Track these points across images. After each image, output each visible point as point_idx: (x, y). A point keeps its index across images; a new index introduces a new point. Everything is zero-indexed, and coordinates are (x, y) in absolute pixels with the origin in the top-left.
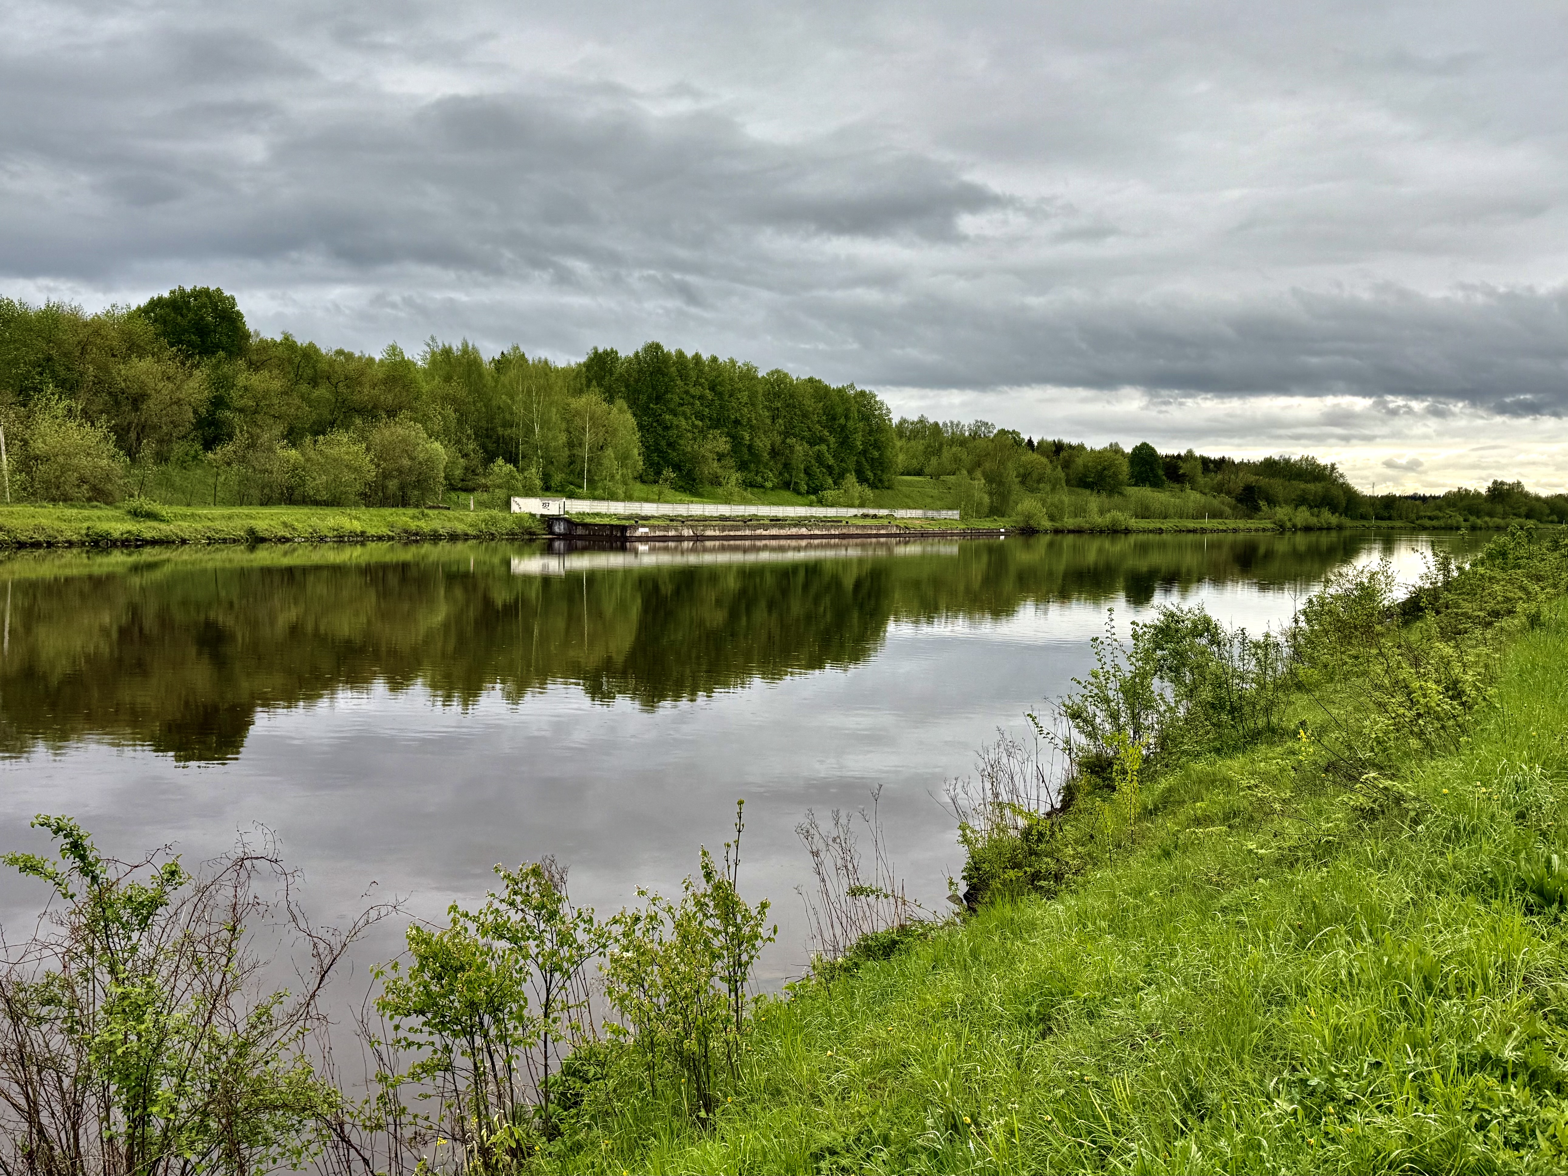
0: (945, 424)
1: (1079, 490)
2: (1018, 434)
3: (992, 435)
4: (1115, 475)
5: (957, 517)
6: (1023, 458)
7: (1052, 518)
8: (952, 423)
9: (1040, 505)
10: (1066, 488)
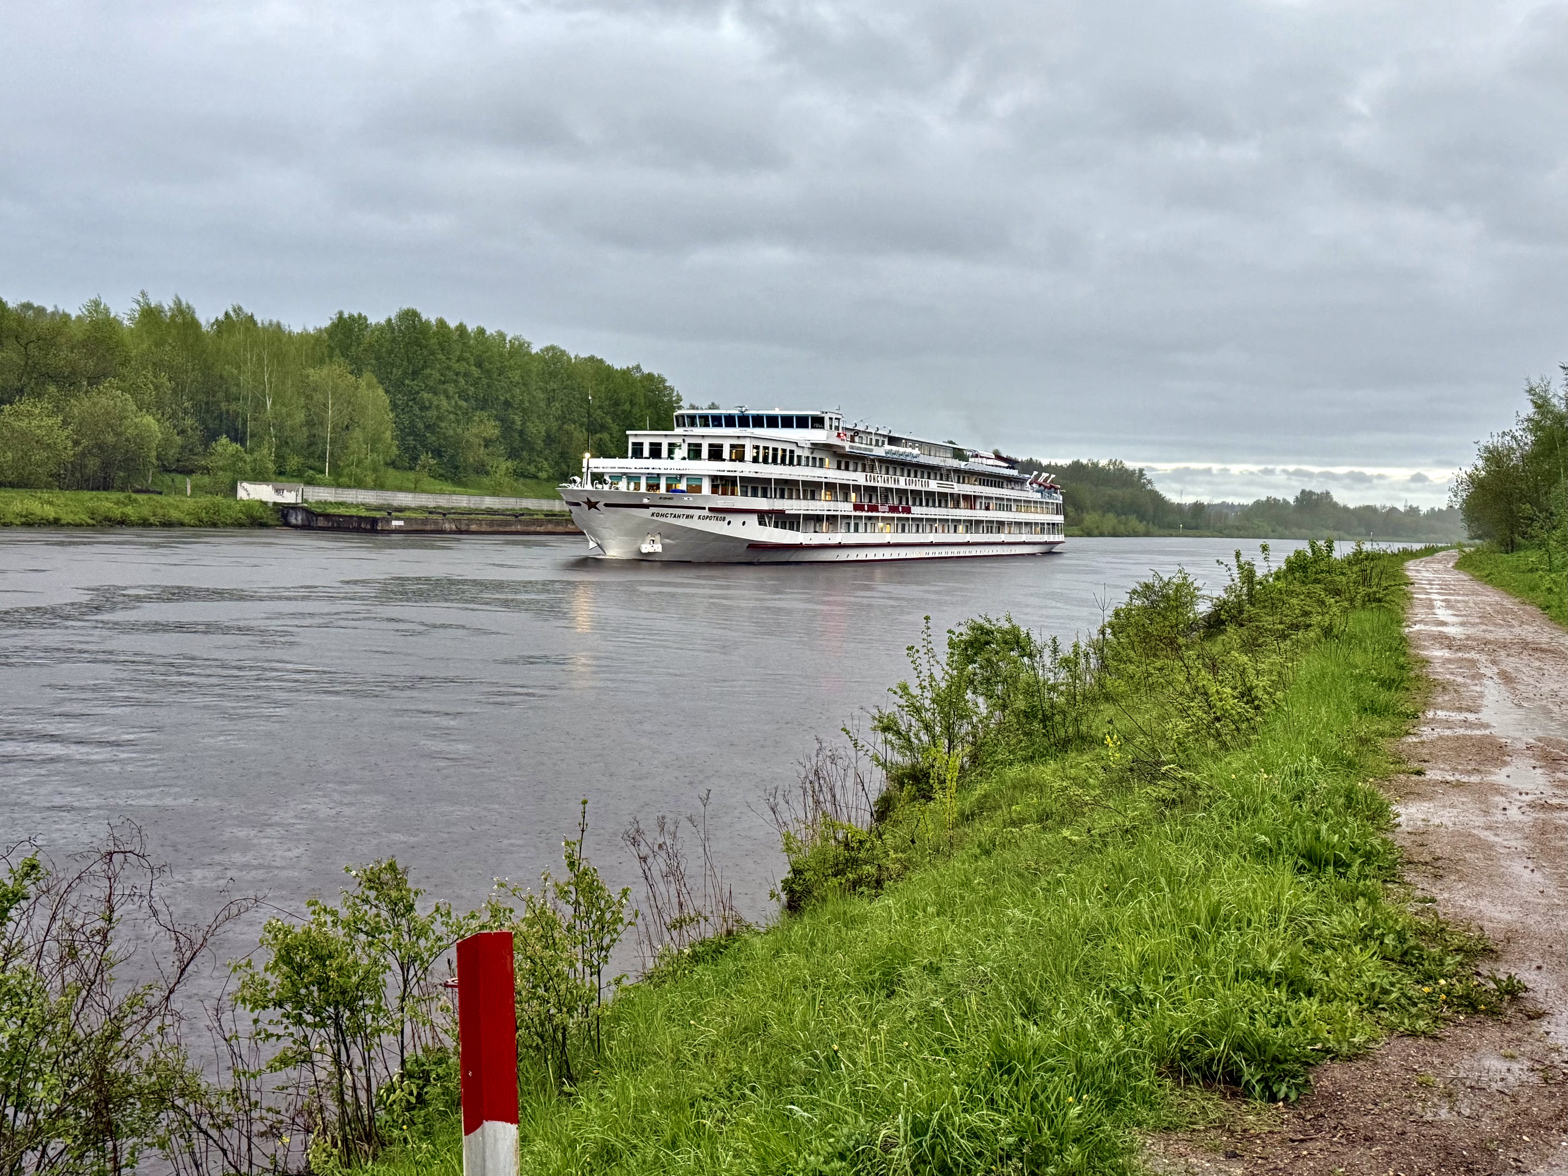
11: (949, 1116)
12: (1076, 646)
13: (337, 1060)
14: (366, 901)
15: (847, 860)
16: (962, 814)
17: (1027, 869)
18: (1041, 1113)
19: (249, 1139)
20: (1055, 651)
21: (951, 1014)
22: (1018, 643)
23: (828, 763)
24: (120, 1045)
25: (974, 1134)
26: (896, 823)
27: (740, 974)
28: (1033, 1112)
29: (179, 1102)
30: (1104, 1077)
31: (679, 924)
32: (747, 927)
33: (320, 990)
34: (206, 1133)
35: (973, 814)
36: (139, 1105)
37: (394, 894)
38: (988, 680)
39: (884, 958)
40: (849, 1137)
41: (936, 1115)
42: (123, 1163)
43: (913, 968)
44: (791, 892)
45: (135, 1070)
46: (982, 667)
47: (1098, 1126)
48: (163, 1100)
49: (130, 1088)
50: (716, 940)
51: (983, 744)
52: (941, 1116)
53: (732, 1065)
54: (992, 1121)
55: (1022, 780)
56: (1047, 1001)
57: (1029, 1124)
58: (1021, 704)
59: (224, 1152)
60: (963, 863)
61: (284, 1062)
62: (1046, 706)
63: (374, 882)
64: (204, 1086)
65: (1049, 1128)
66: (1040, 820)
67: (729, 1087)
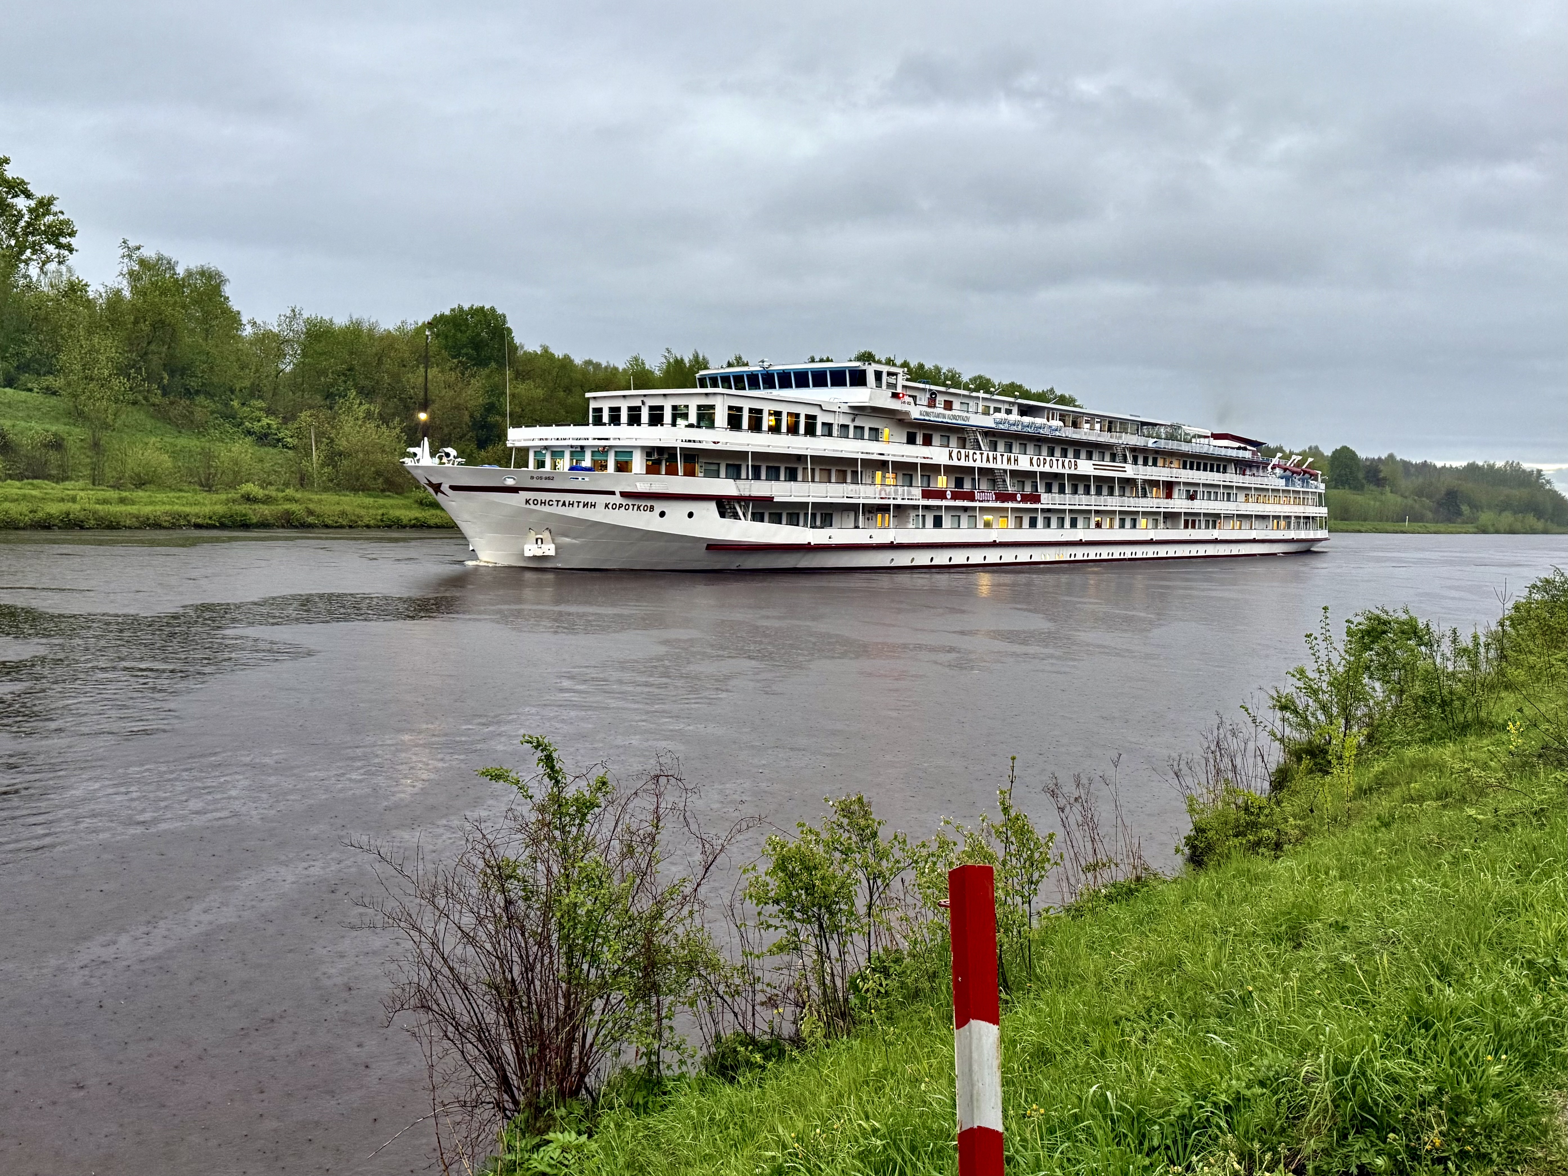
11: (1370, 1061)
12: (1475, 638)
13: (819, 952)
14: (841, 826)
15: (1247, 824)
16: (1360, 788)
17: (1429, 843)
18: (1459, 1067)
19: (753, 1006)
20: (1454, 641)
21: (1360, 969)
22: (1415, 633)
23: (1229, 736)
24: (662, 923)
25: (1393, 1079)
26: (1295, 793)
27: (1152, 915)
28: (1451, 1066)
29: (703, 973)
30: (1523, 1040)
31: (1093, 868)
32: (1155, 875)
33: (807, 894)
34: (722, 998)
35: (1370, 789)
36: (674, 972)
37: (862, 822)
38: (1384, 667)
39: (1289, 913)
40: (1269, 1068)
41: (1357, 1058)
42: (664, 1015)
43: (1319, 925)
44: (1194, 848)
45: (673, 944)
46: (1378, 654)
47: (1517, 1085)
48: (692, 969)
49: (669, 957)
50: (1126, 884)
51: (1379, 726)
52: (1362, 1059)
53: (1150, 993)
54: (1410, 1069)
55: (1420, 759)
56: (1460, 966)
57: (1448, 1075)
58: (1418, 689)
59: (736, 1015)
60: (1363, 833)
61: (781, 949)
62: (1445, 692)
63: (846, 811)
64: (722, 961)
65: (1468, 1082)
66: (1439, 798)
67: (1149, 1011)
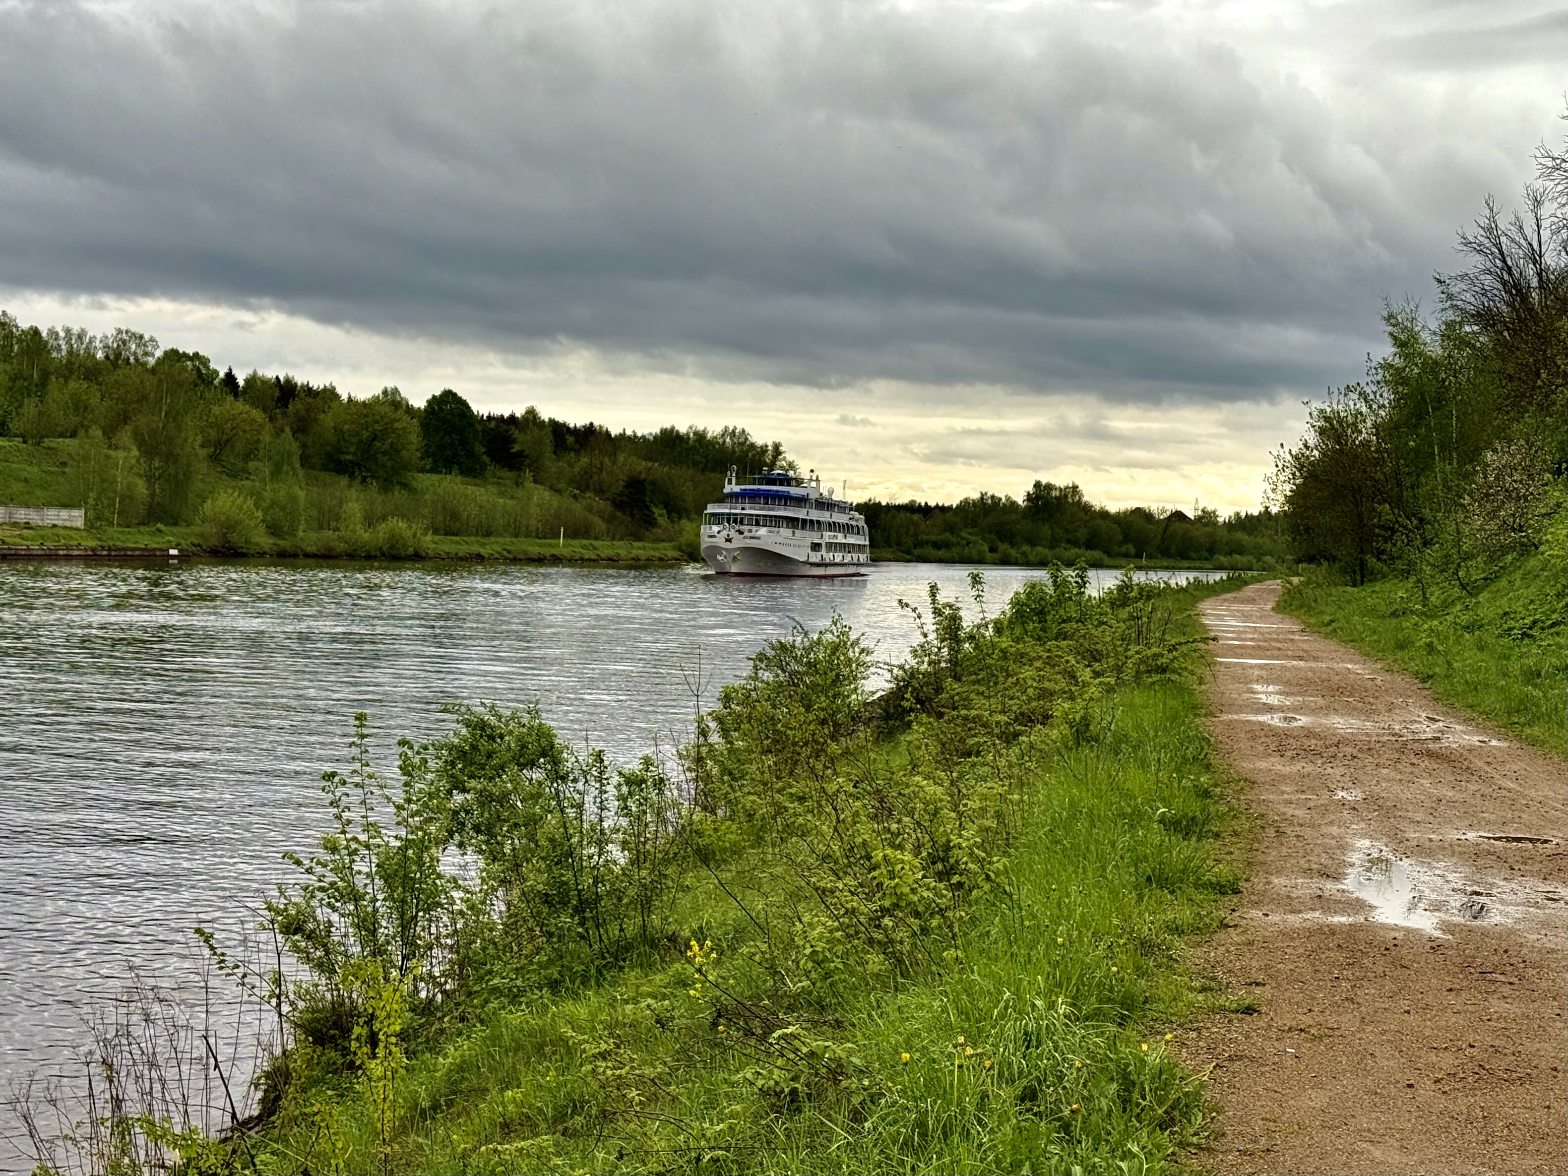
0: (53, 333)
1: (326, 477)
2: (205, 361)
3: (151, 361)
4: (394, 450)
5: (80, 523)
6: (216, 409)
7: (274, 530)
8: (68, 331)
9: (250, 502)
10: (301, 473)
